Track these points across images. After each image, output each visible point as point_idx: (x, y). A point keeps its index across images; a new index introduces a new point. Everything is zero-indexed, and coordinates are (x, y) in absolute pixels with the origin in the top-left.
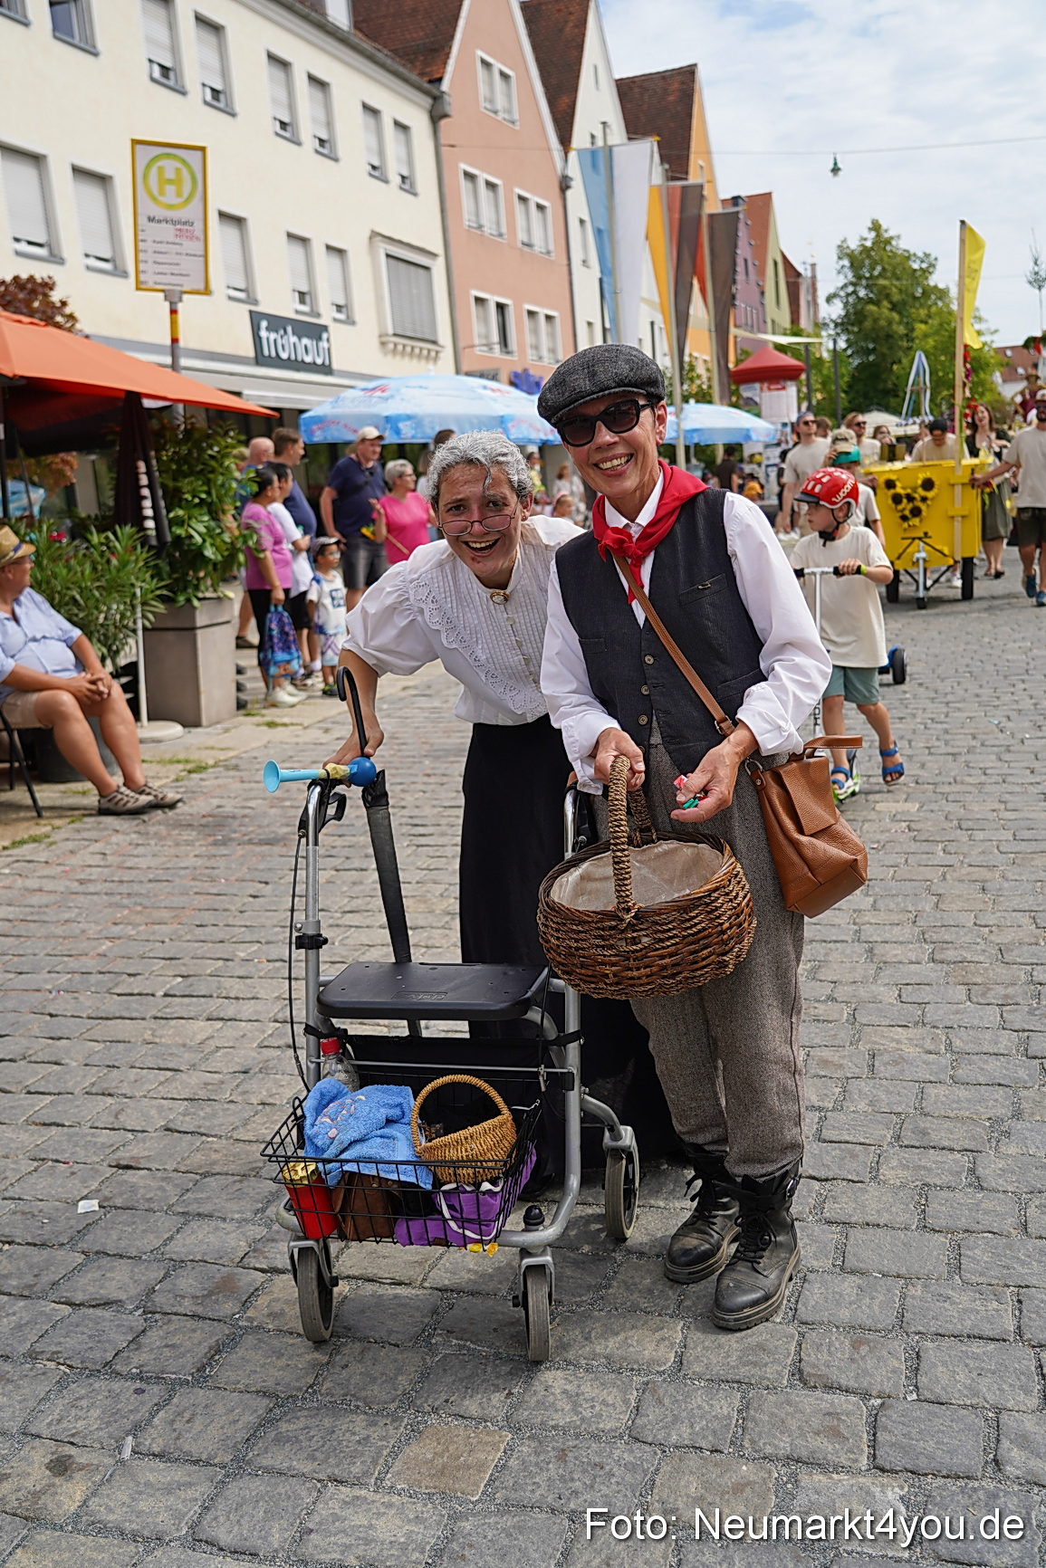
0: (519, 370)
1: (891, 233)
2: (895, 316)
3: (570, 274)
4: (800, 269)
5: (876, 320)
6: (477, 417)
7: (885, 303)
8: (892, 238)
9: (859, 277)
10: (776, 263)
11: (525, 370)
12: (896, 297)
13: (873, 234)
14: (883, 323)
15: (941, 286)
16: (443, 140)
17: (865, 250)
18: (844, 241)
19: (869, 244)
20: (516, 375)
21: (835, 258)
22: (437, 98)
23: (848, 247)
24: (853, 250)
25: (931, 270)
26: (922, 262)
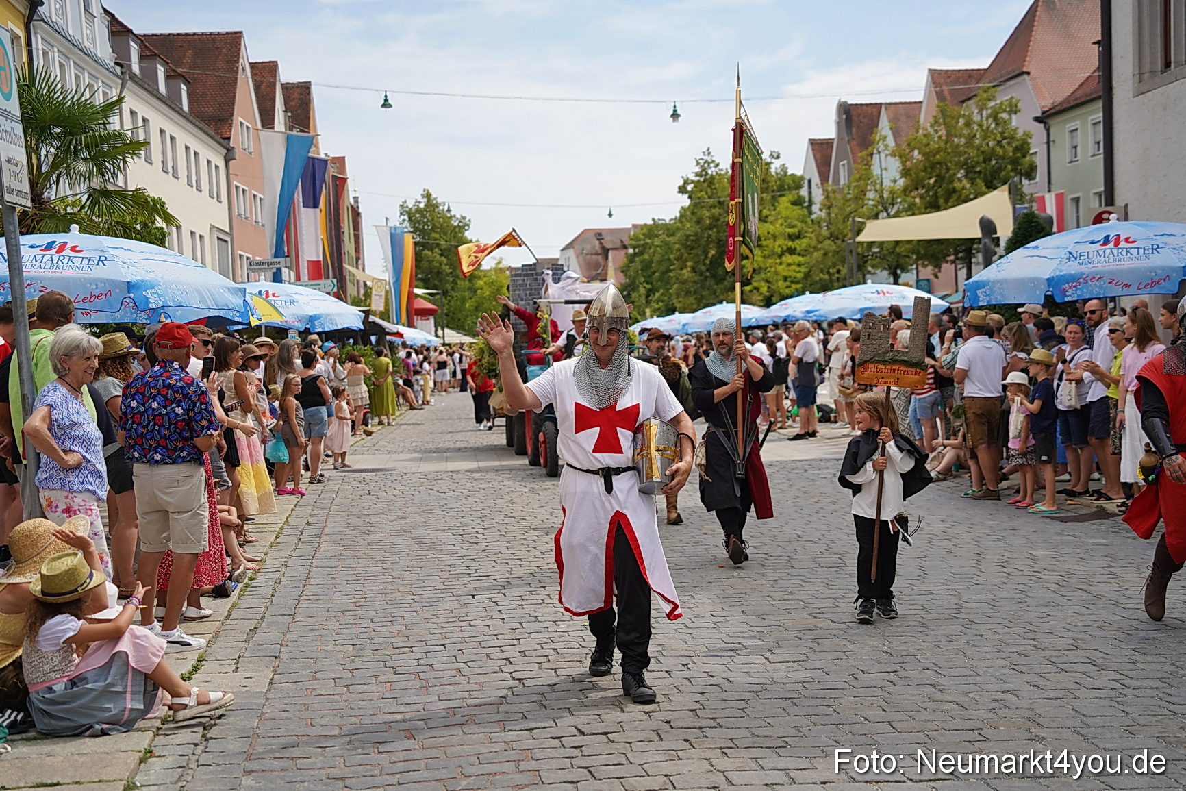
2: (444, 260)
5: (431, 261)
7: (437, 250)
8: (439, 204)
10: (347, 210)
12: (444, 247)
16: (231, 172)
17: (419, 210)
18: (405, 202)
19: (422, 206)
21: (399, 214)
22: (229, 150)
23: (407, 207)
24: (411, 209)
25: (466, 228)
26: (460, 222)
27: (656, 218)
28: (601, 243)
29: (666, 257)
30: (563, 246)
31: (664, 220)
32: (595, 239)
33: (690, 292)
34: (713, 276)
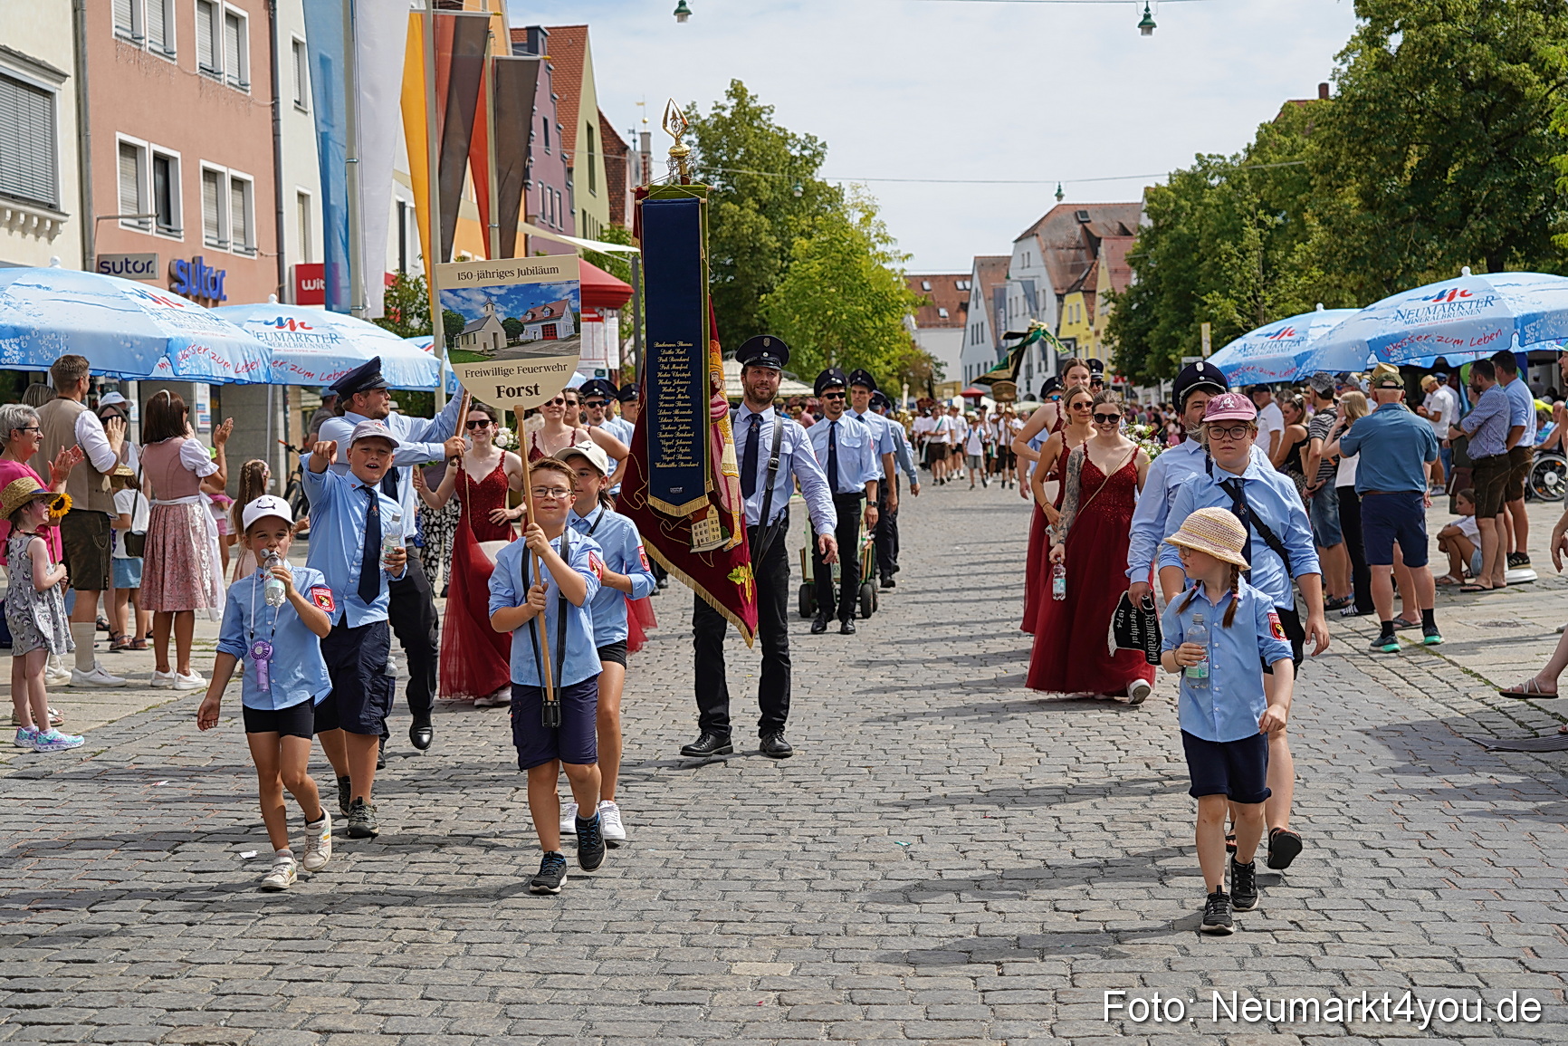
0: (188, 259)
1: (760, 103)
2: (766, 222)
3: (276, 120)
4: (627, 143)
5: (736, 225)
6: (126, 338)
7: (750, 201)
8: (761, 110)
9: (714, 162)
10: (590, 129)
11: (197, 261)
12: (766, 195)
13: (734, 101)
14: (746, 230)
15: (831, 184)
17: (722, 125)
18: (694, 105)
19: (727, 114)
20: (182, 266)
23: (698, 117)
24: (704, 122)
25: (817, 160)
26: (804, 148)
27: (1206, 155)
28: (1085, 229)
29: (1229, 225)
30: (1019, 235)
31: (1222, 157)
32: (1075, 221)
33: (1365, 257)
34: (1427, 218)
